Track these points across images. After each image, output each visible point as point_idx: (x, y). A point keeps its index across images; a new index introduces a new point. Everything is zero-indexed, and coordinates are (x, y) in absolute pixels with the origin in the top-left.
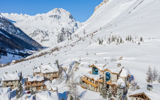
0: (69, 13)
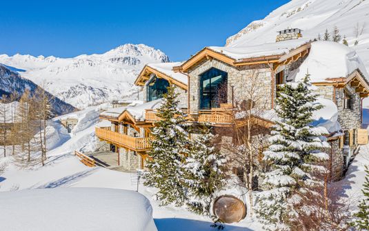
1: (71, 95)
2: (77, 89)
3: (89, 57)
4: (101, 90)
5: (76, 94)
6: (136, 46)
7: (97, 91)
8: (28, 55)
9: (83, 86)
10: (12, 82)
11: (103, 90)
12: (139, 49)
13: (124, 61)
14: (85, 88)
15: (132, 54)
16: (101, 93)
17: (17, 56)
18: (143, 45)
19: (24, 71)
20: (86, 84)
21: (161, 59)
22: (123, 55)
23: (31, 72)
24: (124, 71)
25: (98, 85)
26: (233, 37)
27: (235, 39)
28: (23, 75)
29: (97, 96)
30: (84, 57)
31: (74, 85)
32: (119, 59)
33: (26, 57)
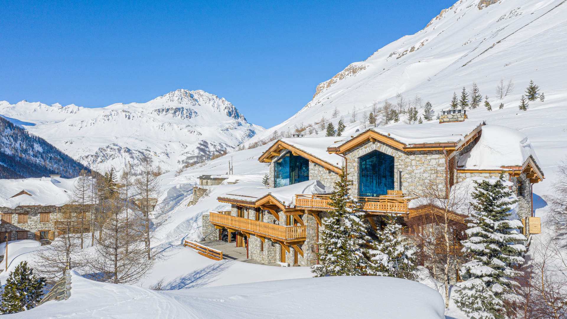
0: (226, 102)
1: (99, 160)
2: (109, 151)
3: (126, 107)
4: (142, 153)
5: (106, 158)
6: (192, 92)
7: (136, 154)
8: (38, 103)
9: (116, 147)
10: (16, 140)
11: (146, 153)
12: (196, 97)
13: (175, 112)
14: (119, 150)
15: (186, 104)
16: (141, 157)
17: (22, 104)
18: (201, 92)
19: (33, 125)
20: (121, 144)
21: (226, 111)
22: (175, 105)
23: (43, 126)
24: (175, 126)
25: (138, 146)
26: (325, 83)
27: (329, 86)
28: (31, 131)
29: (136, 161)
30: (118, 106)
31: (104, 146)
32: (168, 110)
33: (35, 105)
